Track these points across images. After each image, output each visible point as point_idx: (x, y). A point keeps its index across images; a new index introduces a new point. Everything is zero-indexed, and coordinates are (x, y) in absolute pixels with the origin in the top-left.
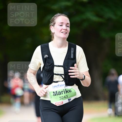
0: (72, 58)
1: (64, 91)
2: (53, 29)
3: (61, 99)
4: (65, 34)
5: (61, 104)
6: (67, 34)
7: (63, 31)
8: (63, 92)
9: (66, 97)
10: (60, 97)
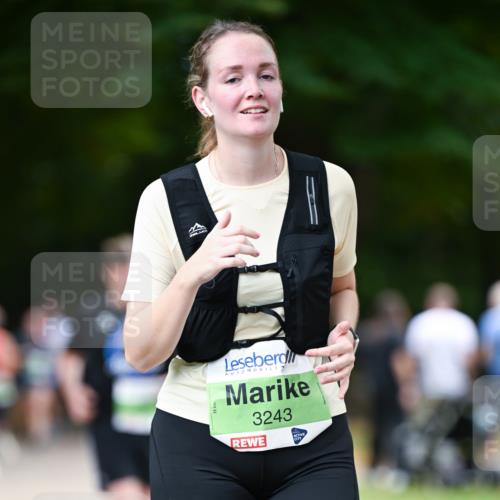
0: (314, 225)
1: (280, 387)
2: (203, 99)
3: (258, 421)
4: (258, 119)
5: (258, 446)
6: (268, 114)
7: (246, 104)
8: (274, 393)
9: (283, 415)
10: (257, 415)
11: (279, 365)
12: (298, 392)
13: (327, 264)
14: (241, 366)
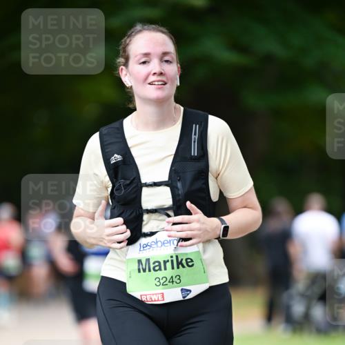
0: (194, 156)
3: (158, 284)
4: (159, 88)
5: (158, 300)
9: (174, 280)
10: (158, 280)
11: (173, 247)
12: (185, 265)
13: (203, 181)
14: (148, 247)
